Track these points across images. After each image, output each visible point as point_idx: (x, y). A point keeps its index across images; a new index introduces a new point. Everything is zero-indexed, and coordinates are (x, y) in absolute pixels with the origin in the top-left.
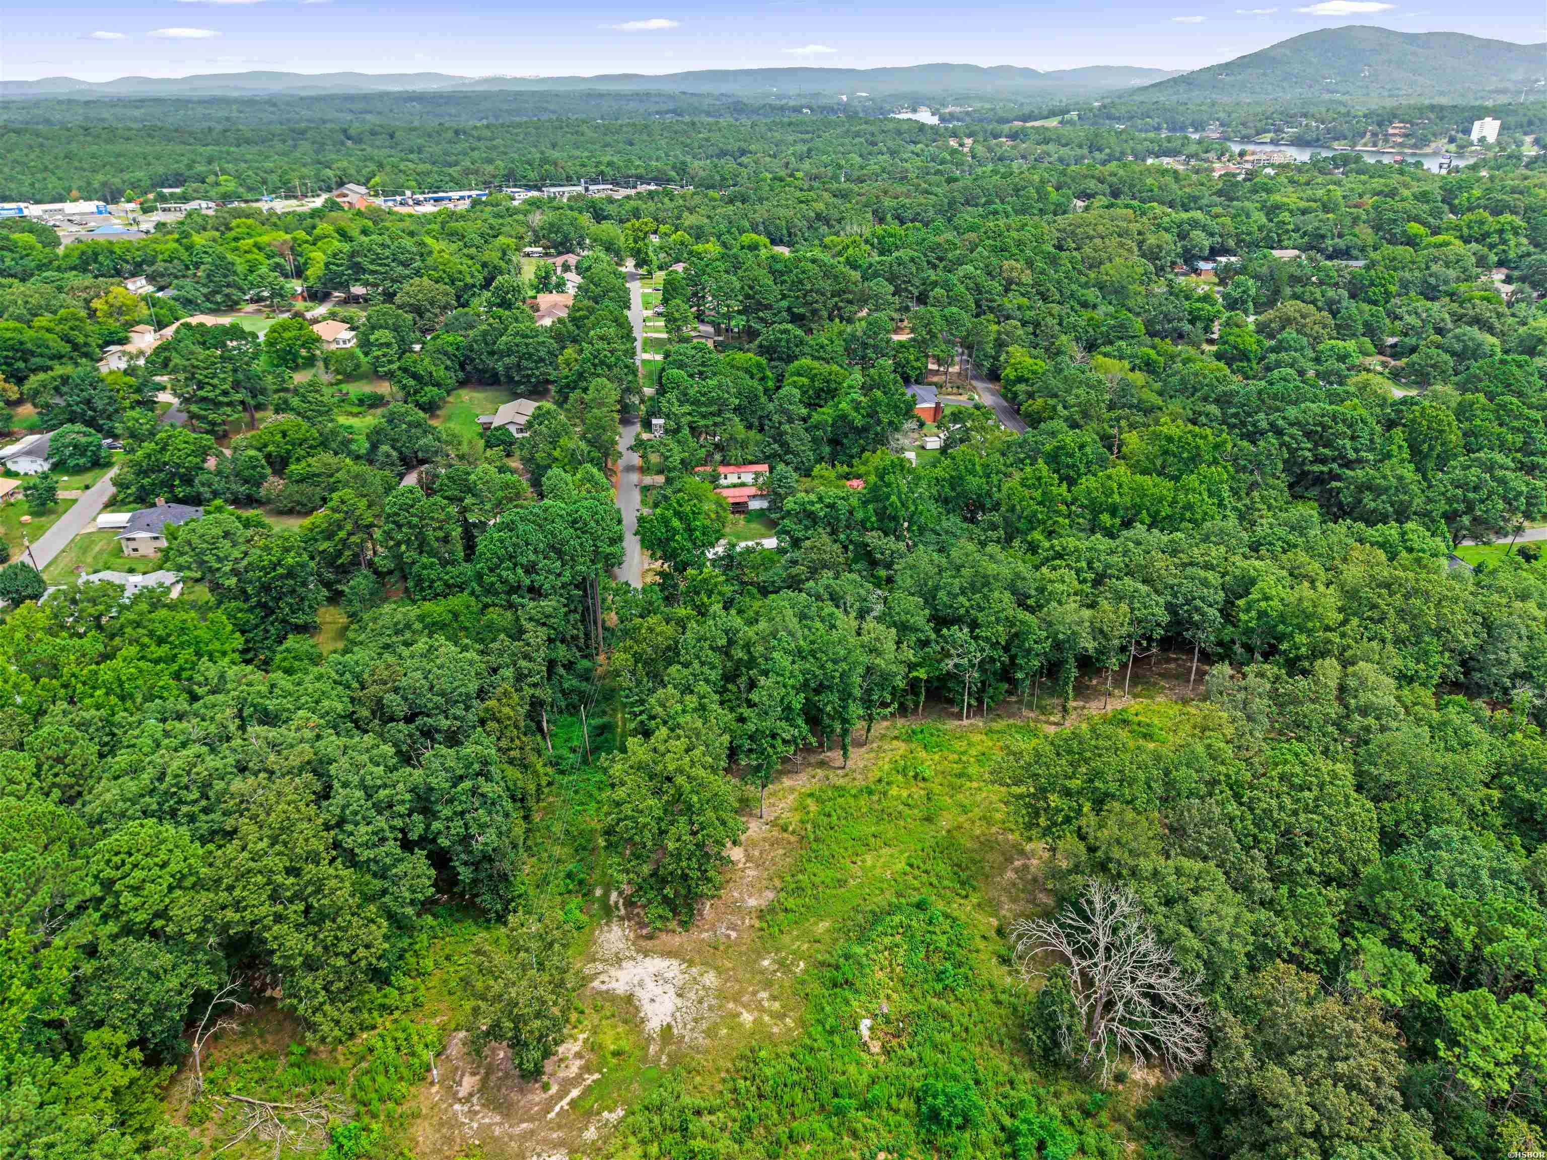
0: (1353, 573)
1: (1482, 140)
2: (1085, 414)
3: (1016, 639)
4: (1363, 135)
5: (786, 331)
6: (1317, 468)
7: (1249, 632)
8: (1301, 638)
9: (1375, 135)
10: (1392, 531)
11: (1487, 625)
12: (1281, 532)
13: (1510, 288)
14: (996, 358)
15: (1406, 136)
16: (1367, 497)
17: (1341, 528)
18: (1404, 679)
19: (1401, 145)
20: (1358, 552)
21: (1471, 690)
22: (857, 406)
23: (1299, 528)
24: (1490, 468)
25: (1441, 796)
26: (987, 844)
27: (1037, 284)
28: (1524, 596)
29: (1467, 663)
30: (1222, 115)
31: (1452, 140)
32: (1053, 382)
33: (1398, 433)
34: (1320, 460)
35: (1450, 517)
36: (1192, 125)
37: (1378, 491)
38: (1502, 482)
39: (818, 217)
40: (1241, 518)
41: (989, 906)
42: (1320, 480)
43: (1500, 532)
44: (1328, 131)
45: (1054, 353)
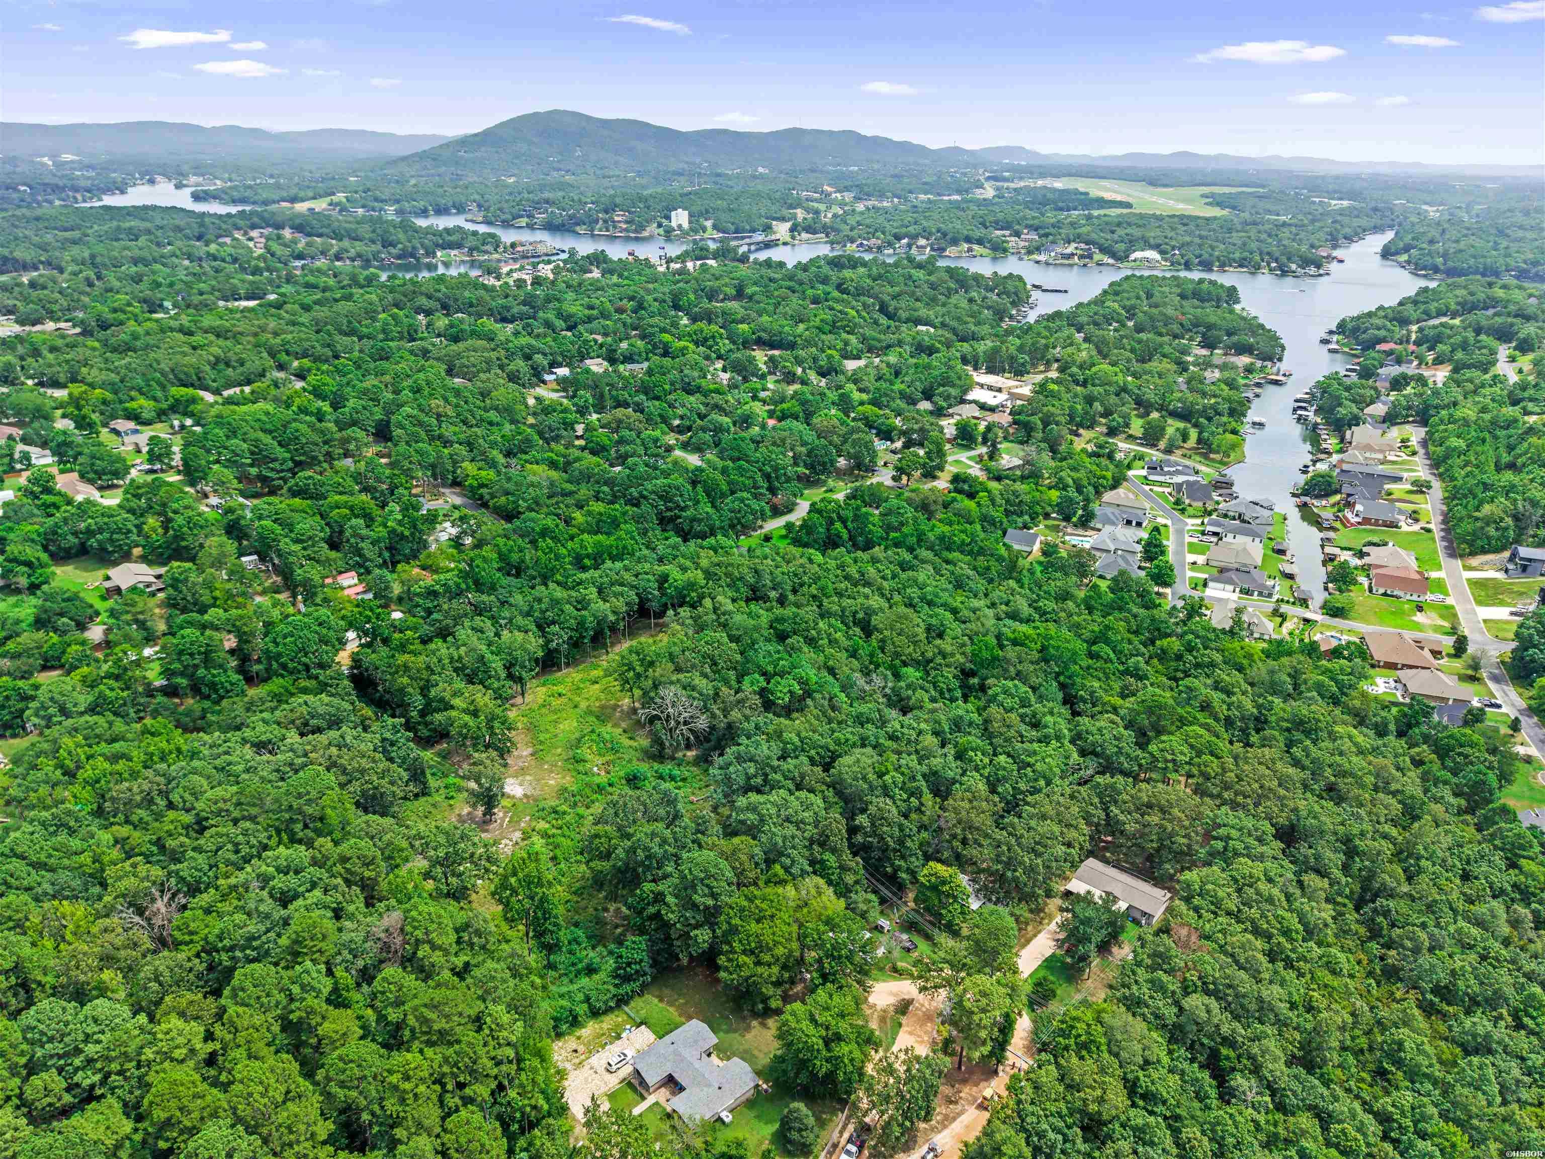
0: (704, 563)
1: (680, 226)
2: (537, 503)
3: (581, 624)
4: (597, 221)
5: (310, 477)
6: (669, 514)
7: (672, 597)
8: (694, 594)
9: (605, 221)
10: (712, 541)
11: (756, 572)
12: (669, 551)
13: (727, 376)
14: (454, 472)
15: (627, 222)
16: (695, 525)
17: (692, 544)
18: (734, 600)
19: (626, 230)
20: (703, 553)
21: (756, 599)
22: (400, 523)
23: (675, 547)
24: (742, 500)
25: (756, 635)
26: (603, 707)
27: (458, 415)
28: (766, 558)
29: (754, 589)
30: (477, 197)
31: (660, 225)
32: (507, 486)
33: (699, 488)
34: (669, 509)
35: (732, 526)
36: (454, 207)
37: (699, 521)
38: (748, 506)
39: (218, 360)
40: (647, 547)
41: (615, 725)
42: (672, 519)
43: (755, 530)
44: (571, 217)
45: (493, 464)
